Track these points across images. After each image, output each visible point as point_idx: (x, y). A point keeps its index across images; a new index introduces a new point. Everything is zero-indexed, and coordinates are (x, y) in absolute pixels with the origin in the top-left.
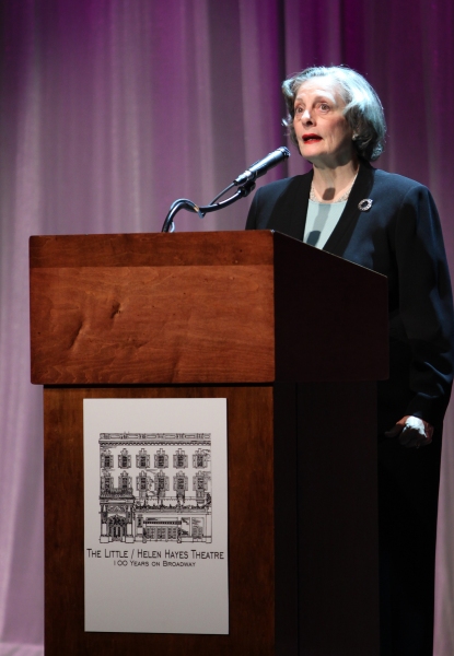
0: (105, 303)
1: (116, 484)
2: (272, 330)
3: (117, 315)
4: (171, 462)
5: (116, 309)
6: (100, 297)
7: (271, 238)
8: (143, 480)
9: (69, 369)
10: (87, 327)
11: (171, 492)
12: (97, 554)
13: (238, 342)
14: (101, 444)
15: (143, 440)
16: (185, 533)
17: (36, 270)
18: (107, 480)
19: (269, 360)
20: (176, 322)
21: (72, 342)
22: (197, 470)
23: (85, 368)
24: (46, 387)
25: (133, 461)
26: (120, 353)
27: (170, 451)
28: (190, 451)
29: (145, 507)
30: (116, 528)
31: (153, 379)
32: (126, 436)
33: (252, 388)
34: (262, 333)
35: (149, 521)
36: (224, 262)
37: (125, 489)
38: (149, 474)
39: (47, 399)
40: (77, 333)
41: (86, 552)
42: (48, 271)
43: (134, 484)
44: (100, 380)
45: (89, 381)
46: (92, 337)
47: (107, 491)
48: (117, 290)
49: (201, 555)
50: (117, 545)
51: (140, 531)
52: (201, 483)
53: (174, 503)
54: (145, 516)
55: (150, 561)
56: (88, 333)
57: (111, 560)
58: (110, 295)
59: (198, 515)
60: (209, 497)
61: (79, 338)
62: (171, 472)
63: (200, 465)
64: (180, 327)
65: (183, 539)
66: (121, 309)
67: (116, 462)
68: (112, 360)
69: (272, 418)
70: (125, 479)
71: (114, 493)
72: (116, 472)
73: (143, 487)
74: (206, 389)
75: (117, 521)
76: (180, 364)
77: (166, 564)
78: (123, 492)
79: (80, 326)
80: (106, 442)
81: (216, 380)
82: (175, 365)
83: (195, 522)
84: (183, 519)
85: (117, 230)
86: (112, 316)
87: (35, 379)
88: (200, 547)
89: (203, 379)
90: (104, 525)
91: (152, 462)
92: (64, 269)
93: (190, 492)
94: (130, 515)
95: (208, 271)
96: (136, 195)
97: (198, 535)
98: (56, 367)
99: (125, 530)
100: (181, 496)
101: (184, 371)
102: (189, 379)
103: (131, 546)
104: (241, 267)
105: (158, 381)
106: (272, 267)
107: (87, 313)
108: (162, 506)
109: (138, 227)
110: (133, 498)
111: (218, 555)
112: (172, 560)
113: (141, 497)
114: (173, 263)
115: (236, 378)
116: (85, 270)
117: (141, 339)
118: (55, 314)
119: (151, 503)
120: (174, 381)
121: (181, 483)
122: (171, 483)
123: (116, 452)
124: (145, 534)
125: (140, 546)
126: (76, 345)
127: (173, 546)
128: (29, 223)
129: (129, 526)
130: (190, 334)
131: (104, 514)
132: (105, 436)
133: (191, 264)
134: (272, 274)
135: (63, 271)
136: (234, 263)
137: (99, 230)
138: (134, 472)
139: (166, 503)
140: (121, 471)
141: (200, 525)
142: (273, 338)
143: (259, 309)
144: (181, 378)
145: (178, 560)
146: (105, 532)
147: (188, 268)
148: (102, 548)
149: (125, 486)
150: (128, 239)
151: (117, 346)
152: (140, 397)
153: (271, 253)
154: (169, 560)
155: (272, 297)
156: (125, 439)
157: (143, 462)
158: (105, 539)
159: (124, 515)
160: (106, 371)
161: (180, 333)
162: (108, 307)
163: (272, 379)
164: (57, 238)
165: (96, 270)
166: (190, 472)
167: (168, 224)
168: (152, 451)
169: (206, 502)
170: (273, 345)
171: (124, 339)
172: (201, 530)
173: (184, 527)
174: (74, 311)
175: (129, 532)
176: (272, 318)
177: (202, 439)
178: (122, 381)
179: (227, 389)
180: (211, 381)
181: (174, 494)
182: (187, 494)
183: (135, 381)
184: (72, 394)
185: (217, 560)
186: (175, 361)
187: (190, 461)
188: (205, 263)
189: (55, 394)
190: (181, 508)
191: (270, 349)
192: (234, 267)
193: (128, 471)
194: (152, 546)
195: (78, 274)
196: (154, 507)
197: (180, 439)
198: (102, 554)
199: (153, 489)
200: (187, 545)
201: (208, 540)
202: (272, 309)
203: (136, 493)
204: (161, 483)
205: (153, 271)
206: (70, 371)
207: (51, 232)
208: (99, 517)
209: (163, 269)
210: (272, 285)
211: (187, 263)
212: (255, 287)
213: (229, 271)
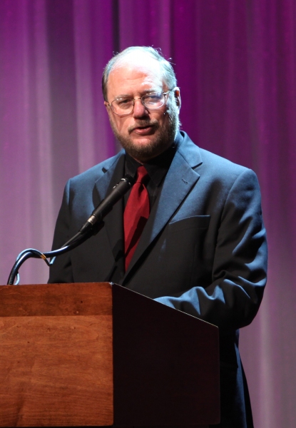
2: (111, 377)
7: (110, 290)
13: (79, 388)
20: (21, 369)
34: (102, 380)
64: (24, 374)
76: (25, 409)
82: (19, 409)
95: (50, 321)
101: (28, 416)
104: (82, 317)
106: (110, 317)
114: (17, 314)
130: (33, 381)
133: (35, 314)
134: (111, 323)
136: (75, 314)
142: (111, 384)
143: (99, 356)
147: (32, 319)
153: (110, 304)
155: (111, 346)
161: (24, 379)
163: (111, 423)
167: (14, 273)
170: (111, 391)
176: (112, 368)
180: (52, 425)
186: (19, 406)
191: (109, 394)
192: (75, 317)
202: (111, 357)
209: (8, 319)
210: (110, 334)
211: (30, 314)
212: (95, 336)
213: (70, 321)
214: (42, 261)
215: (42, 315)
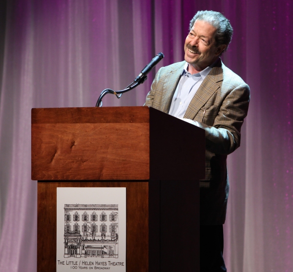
0: (68, 141)
1: (72, 229)
2: (148, 155)
3: (73, 147)
4: (99, 218)
5: (73, 144)
6: (65, 138)
7: (148, 110)
8: (85, 227)
9: (50, 173)
10: (59, 152)
11: (99, 233)
12: (63, 263)
13: (132, 160)
14: (65, 209)
15: (86, 207)
16: (105, 253)
17: (34, 125)
18: (68, 227)
19: (147, 169)
20: (102, 150)
21: (52, 160)
22: (111, 223)
23: (58, 172)
24: (39, 181)
25: (81, 218)
26: (75, 165)
27: (99, 213)
28: (108, 213)
29: (86, 240)
30: (72, 250)
31: (91, 178)
32: (77, 206)
33: (138, 183)
34: (143, 156)
35: (88, 247)
36: (127, 122)
37: (76, 231)
38: (88, 224)
39: (39, 187)
40: (54, 156)
41: (57, 262)
42: (40, 125)
43: (81, 229)
44: (65, 178)
45: (60, 179)
46: (61, 157)
47: (68, 232)
48: (74, 134)
49: (113, 264)
50: (72, 259)
51: (84, 252)
52: (113, 228)
53: (100, 238)
54: (86, 245)
55: (88, 266)
56: (59, 155)
57: (69, 266)
58: (70, 137)
59: (112, 244)
60: (117, 236)
61: (55, 158)
62: (99, 223)
63: (113, 220)
64: (104, 153)
65: (104, 256)
66: (75, 144)
67: (72, 218)
68: (71, 168)
69: (148, 197)
70: (76, 227)
71: (71, 233)
72: (72, 223)
73: (85, 231)
74: (116, 183)
75: (72, 247)
76: (104, 171)
77: (96, 268)
78: (75, 233)
79: (56, 152)
80: (67, 208)
81: (121, 179)
82: (101, 171)
83: (110, 247)
84: (105, 246)
86: (71, 147)
87: (33, 177)
88: (112, 260)
89: (115, 178)
90: (66, 249)
91: (90, 218)
92: (48, 124)
93: (108, 233)
94: (79, 244)
95: (117, 126)
97: (111, 254)
98: (43, 172)
99: (76, 251)
100: (103, 235)
101: (106, 174)
102: (108, 178)
103: (79, 259)
104: (134, 124)
105: (93, 179)
106: (148, 124)
107: (59, 146)
108: (94, 240)
110: (80, 236)
111: (121, 264)
112: (99, 266)
113: (84, 235)
114: (101, 122)
115: (131, 178)
116: (58, 125)
117: (85, 158)
118: (44, 146)
119: (89, 238)
120: (101, 179)
121: (103, 229)
122: (99, 229)
123: (72, 213)
124: (86, 253)
125: (83, 259)
126: (53, 161)
127: (99, 259)
129: (78, 249)
130: (108, 156)
131: (66, 244)
132: (67, 205)
133: (109, 122)
134: (148, 127)
135: (47, 125)
136: (130, 122)
137: (62, 106)
138: (81, 223)
139: (96, 238)
140: (75, 222)
141: (113, 249)
142: (148, 158)
143: (142, 144)
144: (104, 178)
145: (101, 266)
146: (66, 252)
147: (108, 124)
148: (65, 260)
149: (76, 230)
150: (79, 110)
151: (73, 162)
152: (84, 187)
153: (148, 117)
154: (97, 266)
155: (148, 138)
156: (77, 207)
157: (85, 219)
158: (66, 256)
159: (76, 244)
160: (67, 174)
161: (104, 155)
162: (69, 143)
163: (148, 178)
164: (45, 109)
165: (63, 125)
166: (108, 223)
167: (99, 101)
168: (90, 213)
169: (115, 238)
170: (149, 162)
171: (77, 158)
172: (113, 251)
173: (105, 250)
174: (52, 145)
175: (78, 252)
176: (148, 149)
177: (114, 208)
178: (76, 179)
179: (126, 183)
180: (118, 179)
181: (100, 234)
182: (107, 234)
183: (81, 179)
184: (51, 185)
185: (121, 266)
186: (101, 169)
187: (108, 218)
188: (116, 122)
189: (43, 185)
190: (103, 241)
191: (147, 164)
192: (130, 124)
193: (78, 222)
194: (89, 259)
195: (55, 127)
196: (90, 240)
197: (103, 207)
198: (65, 263)
199: (90, 231)
200: (106, 259)
201: (117, 256)
202: (149, 145)
203: (82, 234)
204: (94, 228)
205: (91, 126)
206: (51, 174)
208: (64, 245)
209: (96, 124)
210: (148, 133)
211: (107, 122)
212: (140, 133)
213: (128, 126)
214: (114, 95)
215: (113, 122)
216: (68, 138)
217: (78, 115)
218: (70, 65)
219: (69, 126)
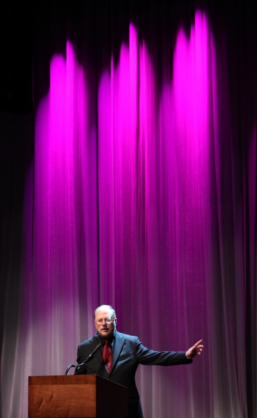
2: (95, 403)
5: (52, 396)
6: (48, 393)
7: (95, 377)
10: (44, 402)
13: (86, 406)
17: (30, 386)
19: (95, 411)
20: (69, 400)
26: (53, 409)
34: (92, 403)
36: (82, 383)
40: (41, 404)
42: (34, 386)
46: (45, 405)
48: (52, 391)
58: (50, 393)
68: (51, 411)
76: (70, 412)
79: (42, 401)
82: (68, 413)
85: (53, 375)
86: (51, 399)
95: (78, 386)
96: (58, 364)
98: (35, 413)
104: (87, 385)
106: (95, 385)
107: (44, 398)
109: (59, 374)
114: (68, 384)
116: (44, 386)
117: (59, 405)
118: (35, 398)
126: (41, 407)
128: (28, 372)
130: (72, 404)
133: (73, 384)
134: (95, 387)
135: (38, 386)
137: (48, 375)
142: (95, 405)
143: (92, 397)
150: (56, 377)
151: (52, 407)
153: (95, 381)
155: (95, 394)
161: (70, 403)
162: (50, 396)
163: (95, 416)
164: (36, 377)
165: (47, 386)
167: (67, 372)
170: (96, 407)
171: (54, 405)
174: (40, 397)
176: (95, 399)
186: (68, 411)
195: (42, 387)
202: (96, 397)
205: (63, 386)
207: (35, 375)
209: (65, 385)
210: (95, 390)
212: (91, 390)
213: (83, 386)
215: (75, 384)
216: (49, 393)
217: (55, 380)
218: (53, 349)
219: (50, 386)
